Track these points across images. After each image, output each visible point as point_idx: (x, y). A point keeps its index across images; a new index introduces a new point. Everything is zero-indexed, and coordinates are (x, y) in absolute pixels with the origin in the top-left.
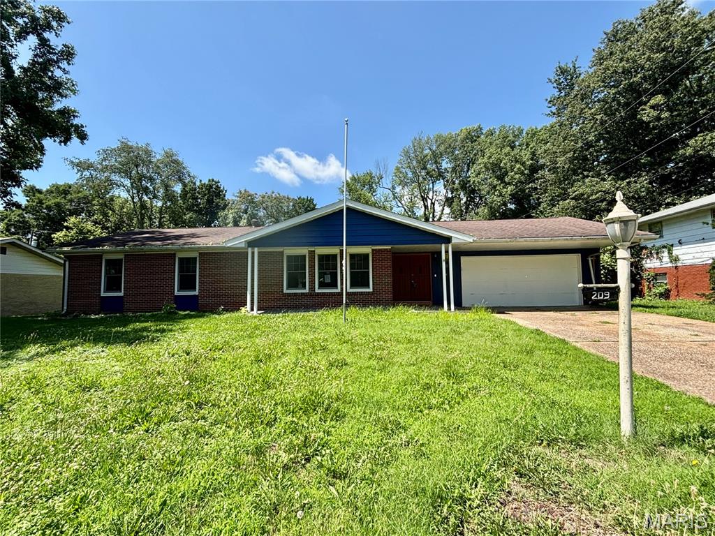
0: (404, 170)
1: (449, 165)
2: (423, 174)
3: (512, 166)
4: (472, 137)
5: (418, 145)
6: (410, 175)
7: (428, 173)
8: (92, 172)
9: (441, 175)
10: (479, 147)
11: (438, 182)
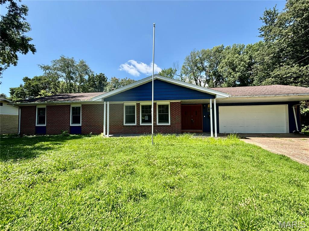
0: (186, 67)
1: (208, 64)
2: (195, 68)
3: (239, 63)
4: (219, 51)
5: (193, 55)
6: (189, 69)
7: (198, 68)
8: (50, 71)
9: (204, 69)
10: (222, 55)
11: (202, 72)
